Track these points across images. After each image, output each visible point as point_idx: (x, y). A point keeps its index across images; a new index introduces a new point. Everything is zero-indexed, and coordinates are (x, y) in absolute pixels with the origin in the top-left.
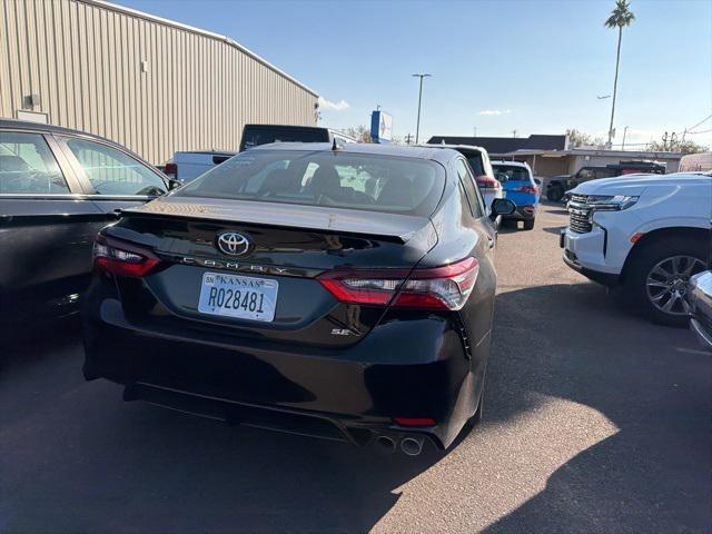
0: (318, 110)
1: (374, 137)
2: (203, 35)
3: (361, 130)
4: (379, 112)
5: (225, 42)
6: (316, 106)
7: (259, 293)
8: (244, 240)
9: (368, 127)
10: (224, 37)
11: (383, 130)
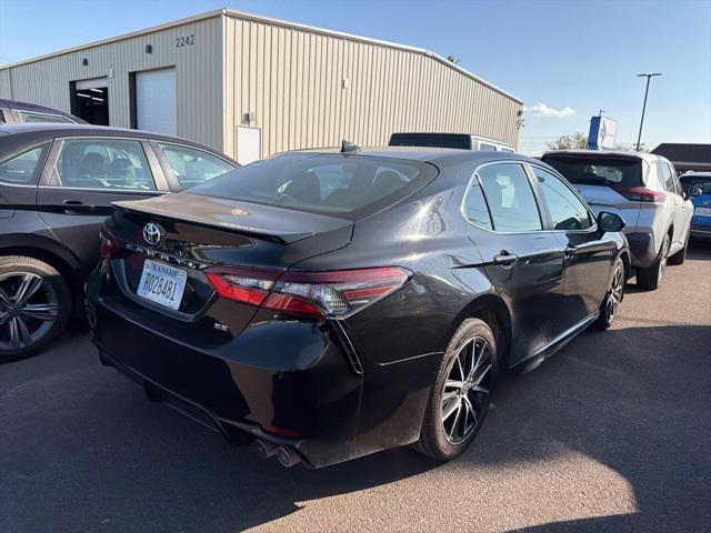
0: (522, 117)
1: (592, 143)
2: (403, 50)
3: (578, 138)
4: (599, 118)
5: (425, 55)
6: (520, 113)
7: (174, 282)
8: (157, 231)
9: (586, 135)
10: (423, 50)
11: (603, 137)
